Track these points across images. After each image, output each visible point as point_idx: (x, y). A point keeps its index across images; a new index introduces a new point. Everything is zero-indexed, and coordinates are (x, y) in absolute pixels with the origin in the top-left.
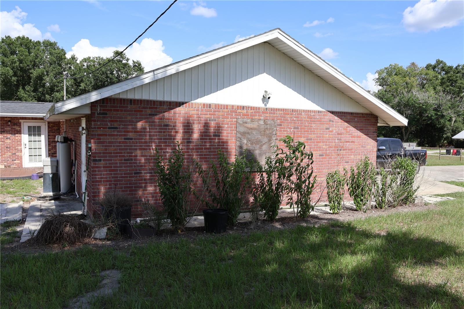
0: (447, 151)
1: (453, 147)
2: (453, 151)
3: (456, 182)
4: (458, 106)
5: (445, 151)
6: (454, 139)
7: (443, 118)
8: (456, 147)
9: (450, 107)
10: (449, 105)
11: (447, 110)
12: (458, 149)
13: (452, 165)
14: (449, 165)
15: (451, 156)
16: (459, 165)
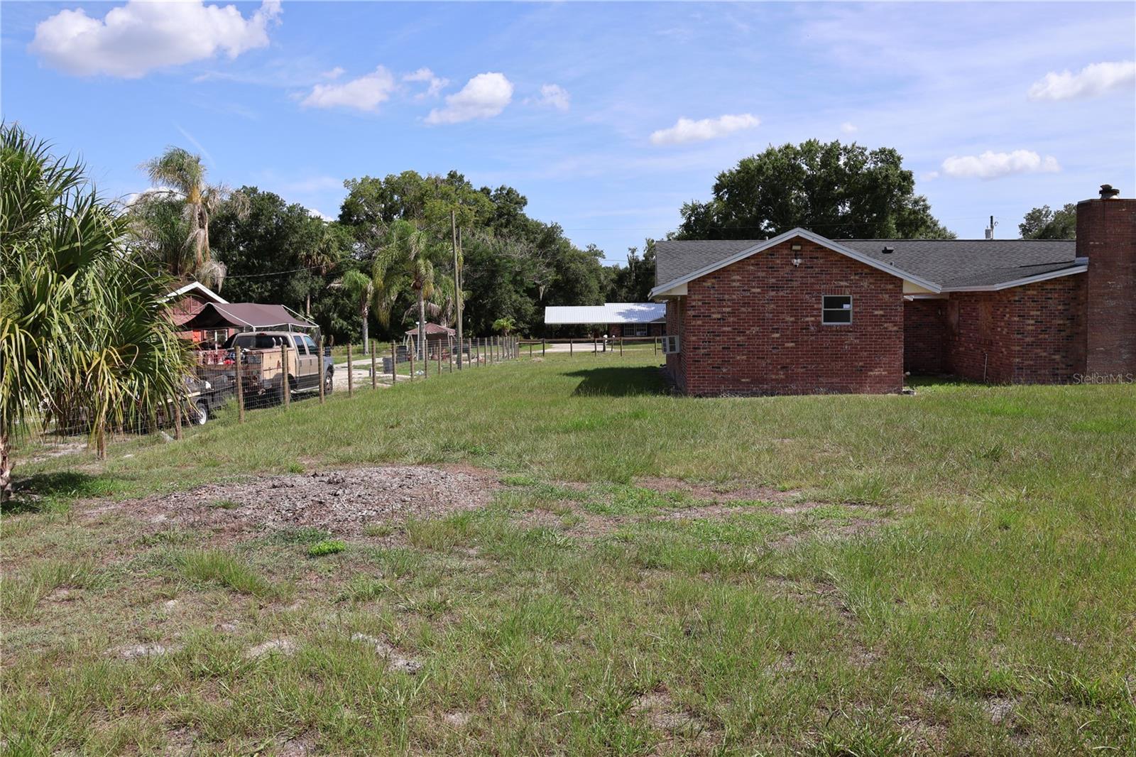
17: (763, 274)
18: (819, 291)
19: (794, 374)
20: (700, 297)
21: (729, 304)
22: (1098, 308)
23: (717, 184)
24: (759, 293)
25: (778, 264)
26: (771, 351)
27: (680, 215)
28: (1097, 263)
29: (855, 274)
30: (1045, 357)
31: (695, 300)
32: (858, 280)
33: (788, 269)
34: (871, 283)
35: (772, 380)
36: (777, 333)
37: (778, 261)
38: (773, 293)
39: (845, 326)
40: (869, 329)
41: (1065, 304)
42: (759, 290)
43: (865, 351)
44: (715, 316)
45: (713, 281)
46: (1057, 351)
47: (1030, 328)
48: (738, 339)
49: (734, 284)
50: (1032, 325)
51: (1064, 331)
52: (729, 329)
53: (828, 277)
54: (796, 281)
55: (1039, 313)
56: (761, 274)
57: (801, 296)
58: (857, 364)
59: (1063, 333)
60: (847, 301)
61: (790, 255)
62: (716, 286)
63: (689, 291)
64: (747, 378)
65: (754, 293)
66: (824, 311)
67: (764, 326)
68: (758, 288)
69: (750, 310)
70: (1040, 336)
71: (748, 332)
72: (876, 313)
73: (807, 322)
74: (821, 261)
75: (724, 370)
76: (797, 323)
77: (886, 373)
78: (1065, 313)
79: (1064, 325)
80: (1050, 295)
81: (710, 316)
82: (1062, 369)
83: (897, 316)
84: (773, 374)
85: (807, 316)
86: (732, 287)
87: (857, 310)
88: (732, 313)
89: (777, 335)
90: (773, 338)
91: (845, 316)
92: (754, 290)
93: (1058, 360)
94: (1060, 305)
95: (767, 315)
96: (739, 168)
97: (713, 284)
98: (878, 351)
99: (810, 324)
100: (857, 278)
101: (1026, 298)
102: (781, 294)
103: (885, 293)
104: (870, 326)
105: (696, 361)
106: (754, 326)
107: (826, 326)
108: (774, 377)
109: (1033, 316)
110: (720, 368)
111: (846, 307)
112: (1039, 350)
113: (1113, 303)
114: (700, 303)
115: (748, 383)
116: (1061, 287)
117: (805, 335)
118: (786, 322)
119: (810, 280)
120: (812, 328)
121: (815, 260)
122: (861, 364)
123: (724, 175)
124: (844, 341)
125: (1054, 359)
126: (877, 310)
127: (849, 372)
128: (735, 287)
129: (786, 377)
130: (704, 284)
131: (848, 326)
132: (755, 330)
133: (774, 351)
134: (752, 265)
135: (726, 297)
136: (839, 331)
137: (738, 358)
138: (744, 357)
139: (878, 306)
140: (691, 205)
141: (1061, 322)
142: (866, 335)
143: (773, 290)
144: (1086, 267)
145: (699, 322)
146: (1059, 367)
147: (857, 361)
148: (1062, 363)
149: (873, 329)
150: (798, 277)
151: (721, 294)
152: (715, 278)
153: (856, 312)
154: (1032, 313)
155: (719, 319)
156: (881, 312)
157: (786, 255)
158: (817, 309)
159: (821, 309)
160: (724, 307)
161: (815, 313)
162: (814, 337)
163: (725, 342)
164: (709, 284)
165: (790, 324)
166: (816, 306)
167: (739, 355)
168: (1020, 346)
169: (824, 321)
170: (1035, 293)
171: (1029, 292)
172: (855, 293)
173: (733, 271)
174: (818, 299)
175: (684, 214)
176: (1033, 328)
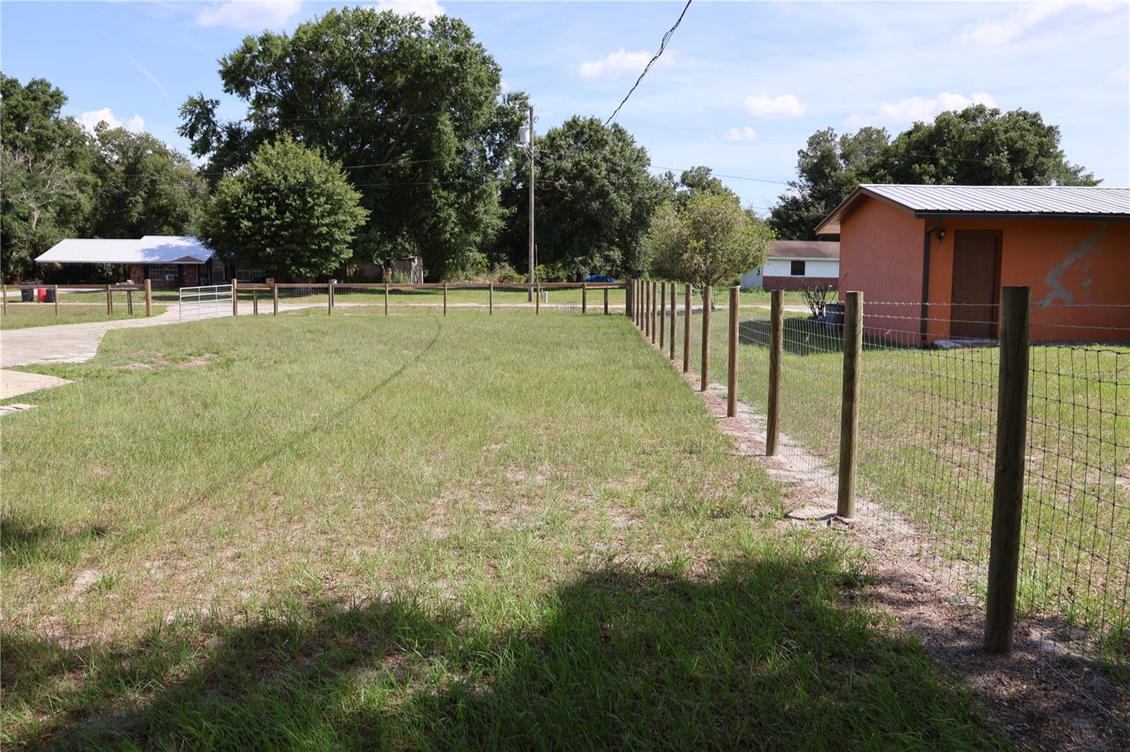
0: (23, 291)
1: (40, 281)
2: (39, 292)
3: (42, 367)
4: (45, 182)
5: (18, 293)
6: (40, 263)
7: (9, 210)
8: (46, 282)
9: (23, 185)
10: (23, 179)
11: (16, 191)
12: (50, 287)
13: (36, 326)
14: (27, 326)
15: (36, 304)
16: (53, 324)
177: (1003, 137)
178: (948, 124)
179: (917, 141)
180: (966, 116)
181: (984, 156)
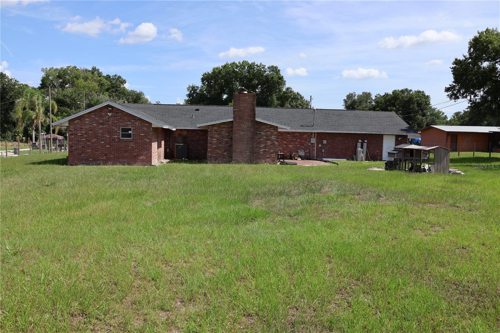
17: (98, 119)
18: (119, 126)
19: (110, 157)
20: (73, 127)
21: (84, 130)
22: (237, 135)
23: (202, 78)
24: (96, 126)
25: (103, 115)
26: (100, 149)
27: (187, 90)
28: (237, 117)
29: (133, 119)
30: (221, 153)
31: (71, 128)
32: (134, 122)
33: (107, 117)
34: (139, 123)
35: (102, 160)
36: (103, 141)
37: (103, 114)
38: (102, 126)
39: (129, 139)
40: (139, 141)
41: (229, 133)
42: (96, 125)
43: (137, 149)
44: (79, 134)
45: (78, 121)
46: (225, 151)
47: (215, 142)
48: (88, 143)
49: (86, 122)
50: (215, 141)
51: (228, 143)
52: (84, 139)
53: (123, 120)
54: (110, 121)
55: (218, 136)
56: (97, 119)
57: (112, 128)
58: (134, 154)
59: (227, 144)
60: (130, 130)
61: (108, 111)
62: (79, 123)
63: (69, 124)
64: (92, 158)
65: (94, 126)
66: (122, 134)
67: (98, 139)
68: (95, 124)
69: (92, 132)
70: (219, 145)
71: (91, 141)
72: (141, 134)
73: (115, 138)
74: (120, 114)
75: (83, 155)
76: (111, 138)
77: (145, 158)
78: (229, 136)
79: (228, 141)
80: (222, 129)
81: (77, 134)
82: (227, 158)
83: (149, 136)
84: (102, 157)
85: (114, 135)
86: (86, 123)
87: (134, 133)
88: (86, 134)
89: (103, 142)
90: (102, 143)
91: (129, 136)
92: (94, 125)
93: (226, 155)
94: (226, 133)
95: (99, 134)
96: (212, 71)
97: (78, 122)
98: (142, 149)
99: (116, 138)
100: (134, 121)
101: (213, 130)
102: (104, 126)
103: (145, 127)
104: (139, 139)
105: (72, 152)
106: (94, 139)
107: (122, 139)
108: (102, 158)
109: (216, 137)
110: (81, 154)
111: (130, 132)
112: (218, 151)
113: (243, 133)
114: (73, 129)
115: (92, 160)
116: (227, 126)
117: (114, 143)
118: (106, 137)
119: (116, 121)
120: (116, 140)
121: (118, 114)
122: (135, 154)
123: (205, 74)
124: (129, 145)
125: (224, 154)
126: (142, 133)
127: (131, 157)
128: (87, 123)
129: (107, 158)
130: (75, 122)
131: (130, 139)
132: (94, 140)
133: (102, 149)
134: (93, 115)
135: (83, 127)
136: (127, 141)
137: (88, 151)
138: (90, 151)
139: (142, 132)
140: (191, 86)
141: (227, 140)
142: (138, 143)
143: (101, 125)
144: (233, 119)
145: (73, 137)
146: (226, 157)
147: (134, 153)
148: (228, 156)
149: (140, 141)
150: (111, 120)
151: (81, 126)
152: (79, 120)
153: (133, 134)
154: (215, 136)
155: (80, 136)
156: (143, 134)
157: (107, 111)
158: (118, 133)
159: (120, 133)
160: (83, 131)
161: (118, 134)
162: (117, 144)
163: (83, 144)
164: (77, 122)
165: (108, 138)
166: (118, 131)
167: (88, 150)
168: (211, 149)
169: (122, 137)
170: (217, 128)
171: (214, 128)
172: (133, 127)
173: (86, 117)
174: (119, 129)
175: (188, 90)
176: (216, 142)
177: (415, 99)
178: (398, 94)
179: (388, 99)
180: (402, 91)
181: (410, 105)
